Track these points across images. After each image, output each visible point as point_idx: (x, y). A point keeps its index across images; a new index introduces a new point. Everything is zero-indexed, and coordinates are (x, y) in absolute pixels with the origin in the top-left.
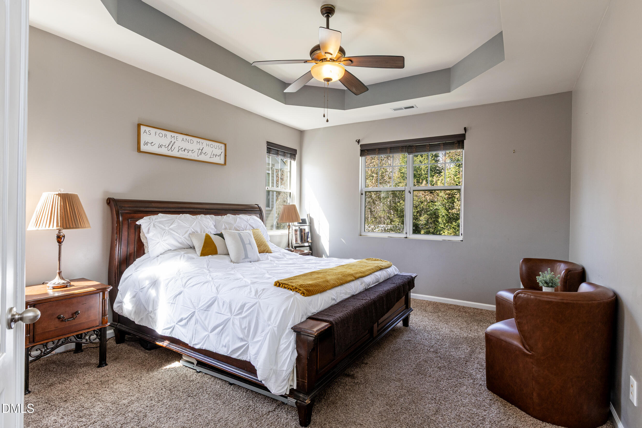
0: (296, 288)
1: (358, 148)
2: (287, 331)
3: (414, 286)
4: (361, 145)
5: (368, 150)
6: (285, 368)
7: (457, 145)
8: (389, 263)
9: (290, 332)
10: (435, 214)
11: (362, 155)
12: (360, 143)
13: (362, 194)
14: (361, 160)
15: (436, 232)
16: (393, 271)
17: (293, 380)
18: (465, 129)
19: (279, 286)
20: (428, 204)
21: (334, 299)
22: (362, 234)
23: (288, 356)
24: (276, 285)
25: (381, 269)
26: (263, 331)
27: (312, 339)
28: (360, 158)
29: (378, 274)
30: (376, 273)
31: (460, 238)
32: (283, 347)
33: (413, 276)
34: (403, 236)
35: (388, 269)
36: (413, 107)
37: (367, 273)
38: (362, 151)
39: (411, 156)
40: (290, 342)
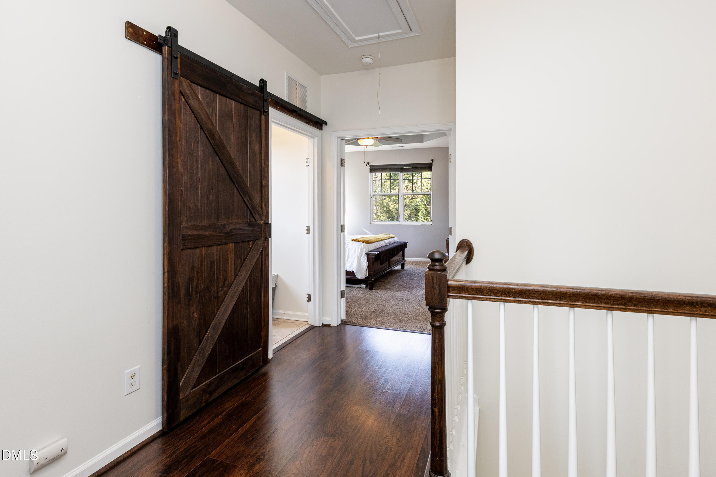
0: (362, 241)
1: (368, 167)
2: (363, 255)
3: (407, 247)
4: (370, 166)
5: (374, 169)
6: (365, 267)
7: (428, 169)
8: (394, 235)
9: (364, 255)
10: (416, 209)
11: (370, 172)
12: (370, 165)
13: (371, 197)
14: (370, 174)
15: (417, 220)
16: (396, 239)
17: (367, 273)
18: (432, 160)
19: (354, 241)
20: (410, 200)
21: (376, 247)
22: (372, 223)
23: (365, 264)
24: (352, 241)
25: (391, 238)
26: (352, 257)
27: (374, 256)
28: (370, 173)
29: (390, 239)
30: (389, 239)
31: (431, 223)
32: (362, 261)
33: (407, 242)
34: (399, 223)
35: (394, 238)
36: (403, 147)
37: (386, 239)
38: (370, 169)
39: (402, 174)
40: (365, 259)
